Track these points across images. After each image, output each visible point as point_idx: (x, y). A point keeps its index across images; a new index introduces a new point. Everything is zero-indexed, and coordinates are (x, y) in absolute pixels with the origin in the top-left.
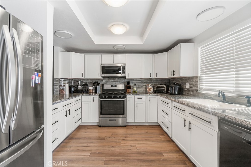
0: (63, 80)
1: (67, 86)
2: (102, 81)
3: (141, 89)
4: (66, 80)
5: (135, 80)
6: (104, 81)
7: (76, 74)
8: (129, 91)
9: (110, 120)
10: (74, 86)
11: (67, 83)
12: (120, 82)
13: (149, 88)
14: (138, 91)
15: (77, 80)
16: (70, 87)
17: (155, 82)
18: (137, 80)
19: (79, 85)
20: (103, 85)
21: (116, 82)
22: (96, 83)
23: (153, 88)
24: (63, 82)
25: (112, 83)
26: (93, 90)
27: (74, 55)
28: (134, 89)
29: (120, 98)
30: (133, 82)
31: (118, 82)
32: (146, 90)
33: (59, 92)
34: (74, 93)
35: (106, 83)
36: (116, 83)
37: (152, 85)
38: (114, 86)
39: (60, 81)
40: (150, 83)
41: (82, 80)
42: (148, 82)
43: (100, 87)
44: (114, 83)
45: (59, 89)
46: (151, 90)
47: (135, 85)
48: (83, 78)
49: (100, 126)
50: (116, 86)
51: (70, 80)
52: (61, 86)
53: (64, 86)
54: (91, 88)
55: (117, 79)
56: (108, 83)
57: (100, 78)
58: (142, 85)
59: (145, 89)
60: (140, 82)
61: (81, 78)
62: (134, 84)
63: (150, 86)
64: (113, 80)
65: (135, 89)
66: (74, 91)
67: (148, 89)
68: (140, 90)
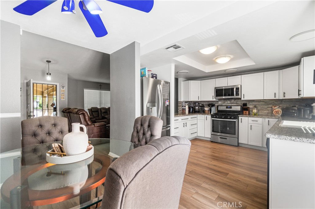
0: (184, 102)
1: (187, 107)
2: (218, 103)
3: (265, 111)
4: (186, 102)
5: (256, 101)
6: (220, 103)
7: (193, 98)
8: (246, 112)
9: (221, 138)
10: (192, 107)
11: (187, 105)
12: (236, 103)
13: (276, 110)
14: (260, 113)
15: (195, 103)
16: (189, 108)
17: (287, 103)
18: (259, 101)
19: (196, 107)
20: (218, 106)
21: (232, 103)
22: (211, 105)
23: (281, 111)
24: (184, 104)
25: (227, 105)
26: (208, 111)
27: (192, 82)
28: (253, 111)
29: (230, 118)
30: (254, 103)
31: (234, 103)
32: (272, 113)
33: (181, 111)
34: (192, 112)
35: (221, 105)
36: (232, 105)
37: (281, 107)
38: (229, 108)
39: (182, 103)
40: (279, 104)
41: (199, 102)
42: (276, 103)
43: (216, 108)
44: (230, 105)
45: (181, 109)
46: (279, 113)
47: (255, 107)
48: (200, 100)
49: (212, 142)
50: (231, 108)
51: (191, 102)
52: (183, 107)
53: (185, 107)
54: (206, 109)
55: (233, 101)
56: (223, 105)
57: (214, 100)
58: (265, 107)
59: (270, 112)
60: (264, 103)
61: (198, 100)
62: (254, 105)
63: (278, 108)
64: (229, 102)
65: (255, 111)
66: (192, 111)
67: (274, 112)
68: (262, 113)
